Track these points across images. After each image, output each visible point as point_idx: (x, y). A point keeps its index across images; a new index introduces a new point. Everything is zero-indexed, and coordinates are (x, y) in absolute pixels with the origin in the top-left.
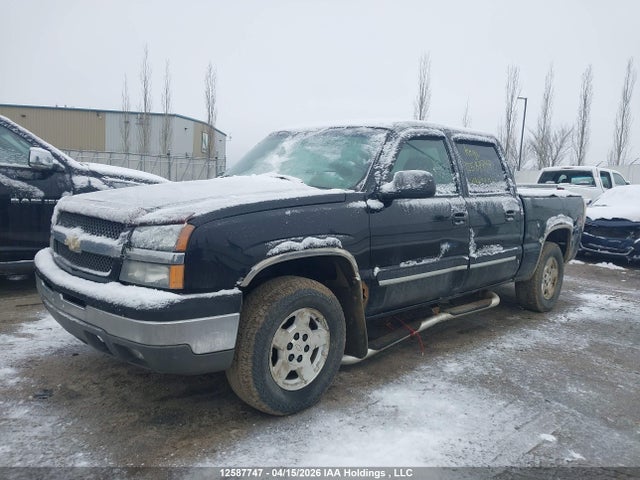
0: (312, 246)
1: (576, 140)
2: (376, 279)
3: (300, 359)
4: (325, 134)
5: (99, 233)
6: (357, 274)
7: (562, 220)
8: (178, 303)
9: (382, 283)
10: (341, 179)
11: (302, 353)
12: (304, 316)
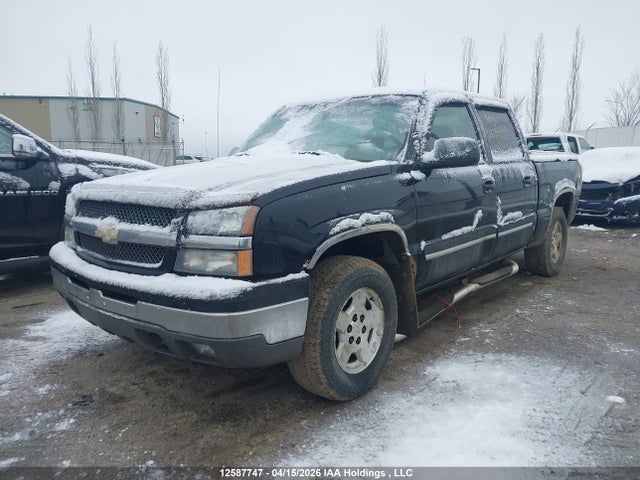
0: (368, 223)
1: (531, 108)
2: (424, 253)
3: (358, 342)
4: (349, 104)
5: (142, 221)
6: (407, 249)
7: (567, 185)
8: (250, 291)
9: (428, 257)
10: (379, 150)
11: (360, 334)
12: (360, 296)
